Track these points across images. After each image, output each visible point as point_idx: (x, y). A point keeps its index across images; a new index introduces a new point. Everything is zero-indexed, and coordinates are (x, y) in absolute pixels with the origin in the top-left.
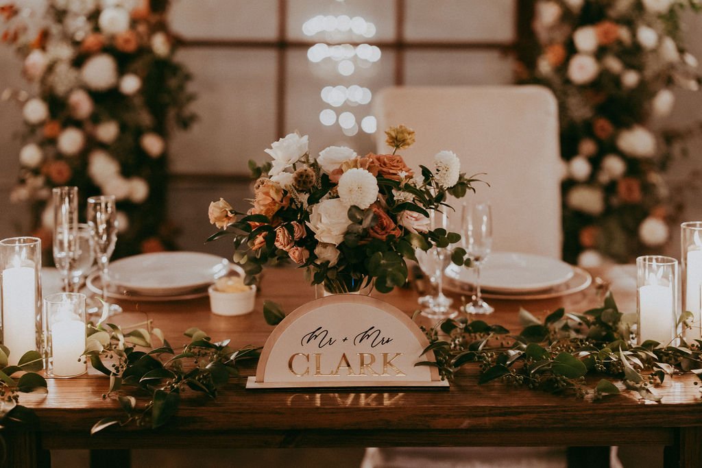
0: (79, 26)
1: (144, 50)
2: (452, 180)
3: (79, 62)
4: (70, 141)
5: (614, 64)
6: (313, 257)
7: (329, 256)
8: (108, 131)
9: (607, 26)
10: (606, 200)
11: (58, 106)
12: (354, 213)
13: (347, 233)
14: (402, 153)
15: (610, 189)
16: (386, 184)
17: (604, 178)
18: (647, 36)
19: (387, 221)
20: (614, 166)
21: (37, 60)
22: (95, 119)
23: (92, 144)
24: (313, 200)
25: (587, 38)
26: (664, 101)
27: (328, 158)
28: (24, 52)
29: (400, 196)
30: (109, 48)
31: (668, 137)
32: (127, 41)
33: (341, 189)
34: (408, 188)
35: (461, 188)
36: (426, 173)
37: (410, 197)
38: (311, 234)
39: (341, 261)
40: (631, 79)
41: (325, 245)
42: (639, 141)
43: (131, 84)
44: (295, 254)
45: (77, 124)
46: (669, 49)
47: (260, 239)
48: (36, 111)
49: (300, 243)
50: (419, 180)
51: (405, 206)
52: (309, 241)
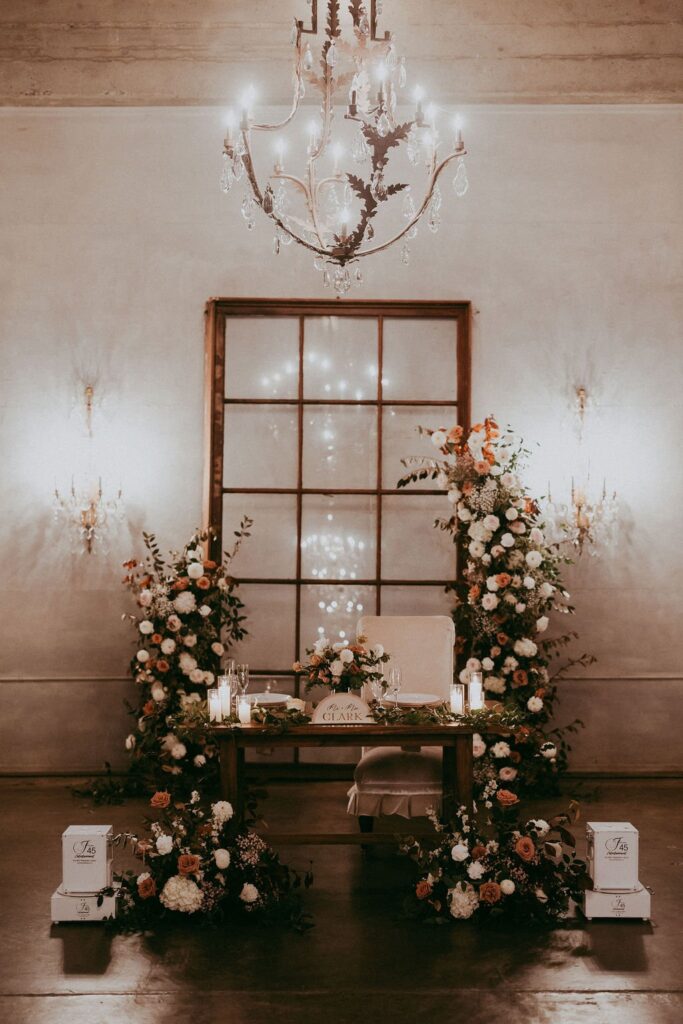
0: (171, 573)
1: (215, 589)
2: (381, 655)
3: (172, 596)
4: (168, 646)
5: (511, 598)
6: (331, 681)
7: (337, 680)
8: (191, 640)
9: (503, 575)
10: (507, 684)
11: (160, 623)
12: (345, 664)
13: (343, 672)
14: (363, 645)
15: (509, 678)
16: (357, 655)
17: (506, 671)
18: (529, 582)
19: (357, 668)
20: (511, 662)
21: (146, 595)
22: (184, 632)
23: (181, 648)
24: (331, 661)
25: (493, 583)
26: (542, 623)
27: (336, 646)
28: (137, 591)
29: (361, 659)
30: (192, 588)
31: (545, 645)
32: (204, 583)
33: (341, 657)
34: (364, 657)
35: (385, 658)
36: (372, 653)
37: (365, 660)
38: (330, 672)
39: (341, 682)
40: (521, 608)
41: (335, 676)
42: (527, 647)
43: (205, 610)
44: (325, 680)
45: (171, 635)
46: (548, 589)
47: (312, 675)
48: (147, 627)
49: (326, 676)
50: (369, 655)
51: (363, 663)
52: (330, 675)
